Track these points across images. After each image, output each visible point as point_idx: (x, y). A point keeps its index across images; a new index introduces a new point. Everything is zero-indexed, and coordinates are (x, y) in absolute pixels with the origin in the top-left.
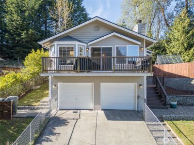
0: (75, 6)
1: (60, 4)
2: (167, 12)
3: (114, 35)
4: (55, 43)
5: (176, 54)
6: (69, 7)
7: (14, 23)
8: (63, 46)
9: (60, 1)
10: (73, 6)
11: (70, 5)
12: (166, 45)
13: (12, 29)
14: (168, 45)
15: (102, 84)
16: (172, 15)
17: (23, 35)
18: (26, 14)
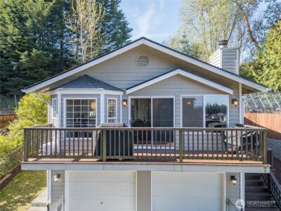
0: (108, 10)
1: (83, 8)
2: (252, 19)
3: (178, 75)
6: (97, 12)
8: (73, 99)
9: (83, 3)
10: (103, 10)
11: (98, 9)
13: (5, 49)
14: (257, 74)
16: (261, 24)
18: (28, 24)
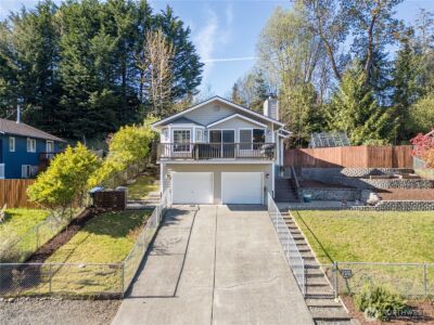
3: (237, 118)
4: (169, 126)
5: (342, 131)
7: (76, 78)
8: (177, 130)
12: (329, 115)
14: (333, 115)
15: (223, 174)
16: (349, 58)
17: (93, 98)
